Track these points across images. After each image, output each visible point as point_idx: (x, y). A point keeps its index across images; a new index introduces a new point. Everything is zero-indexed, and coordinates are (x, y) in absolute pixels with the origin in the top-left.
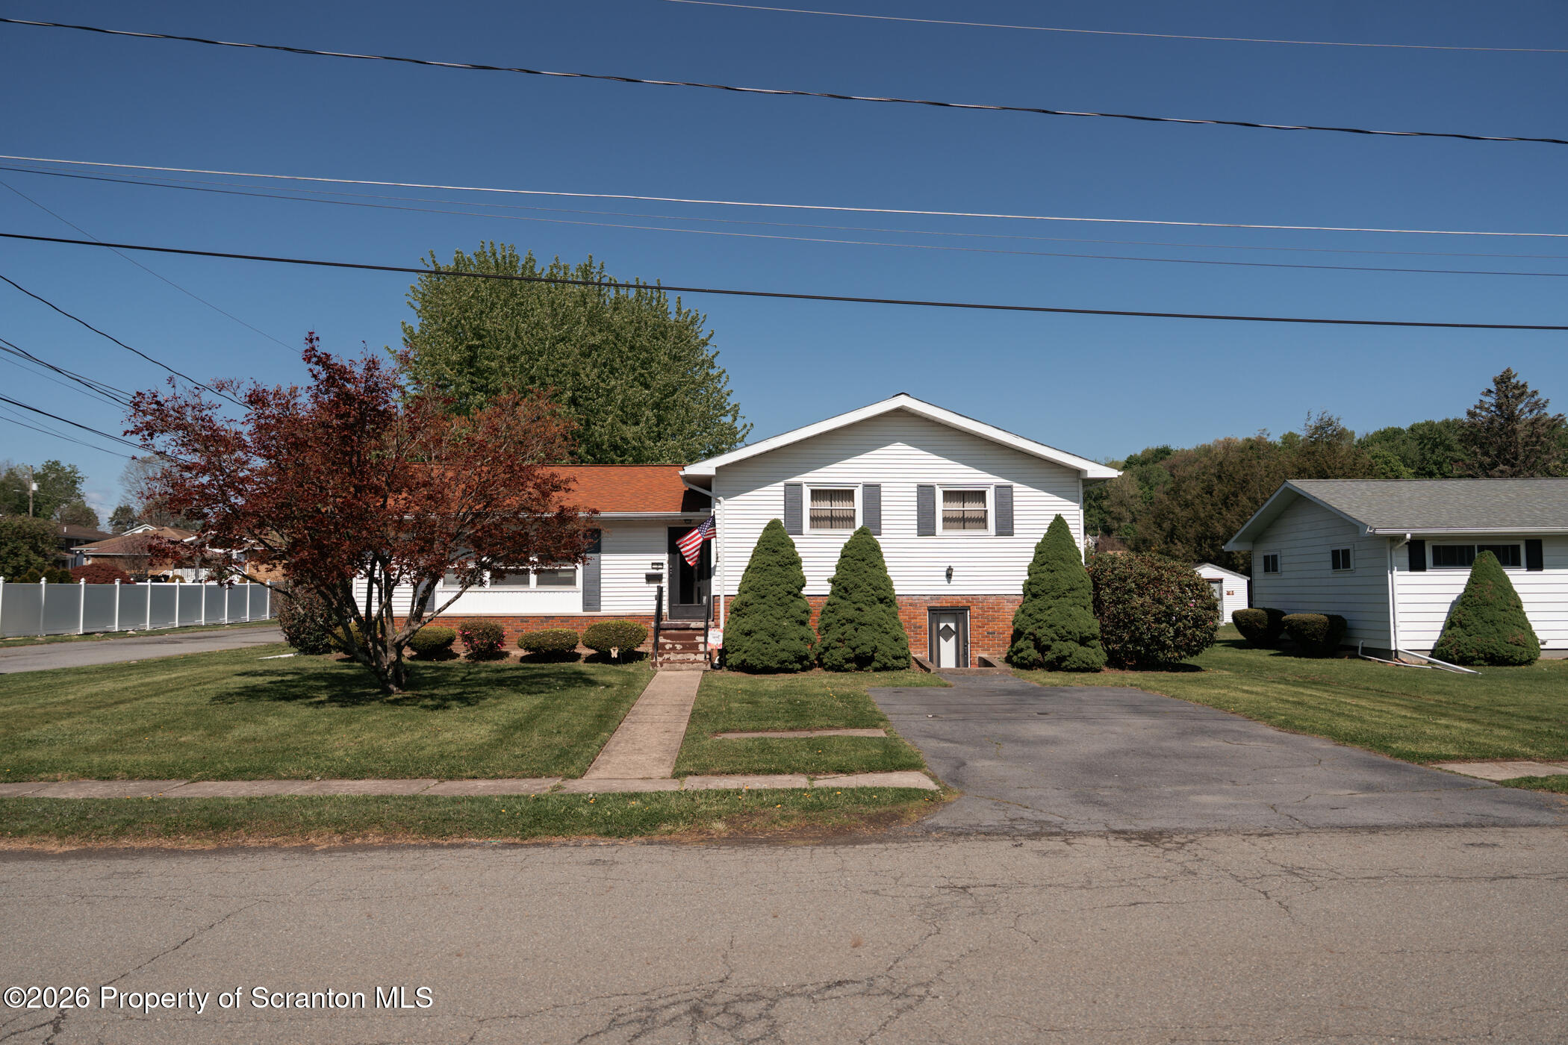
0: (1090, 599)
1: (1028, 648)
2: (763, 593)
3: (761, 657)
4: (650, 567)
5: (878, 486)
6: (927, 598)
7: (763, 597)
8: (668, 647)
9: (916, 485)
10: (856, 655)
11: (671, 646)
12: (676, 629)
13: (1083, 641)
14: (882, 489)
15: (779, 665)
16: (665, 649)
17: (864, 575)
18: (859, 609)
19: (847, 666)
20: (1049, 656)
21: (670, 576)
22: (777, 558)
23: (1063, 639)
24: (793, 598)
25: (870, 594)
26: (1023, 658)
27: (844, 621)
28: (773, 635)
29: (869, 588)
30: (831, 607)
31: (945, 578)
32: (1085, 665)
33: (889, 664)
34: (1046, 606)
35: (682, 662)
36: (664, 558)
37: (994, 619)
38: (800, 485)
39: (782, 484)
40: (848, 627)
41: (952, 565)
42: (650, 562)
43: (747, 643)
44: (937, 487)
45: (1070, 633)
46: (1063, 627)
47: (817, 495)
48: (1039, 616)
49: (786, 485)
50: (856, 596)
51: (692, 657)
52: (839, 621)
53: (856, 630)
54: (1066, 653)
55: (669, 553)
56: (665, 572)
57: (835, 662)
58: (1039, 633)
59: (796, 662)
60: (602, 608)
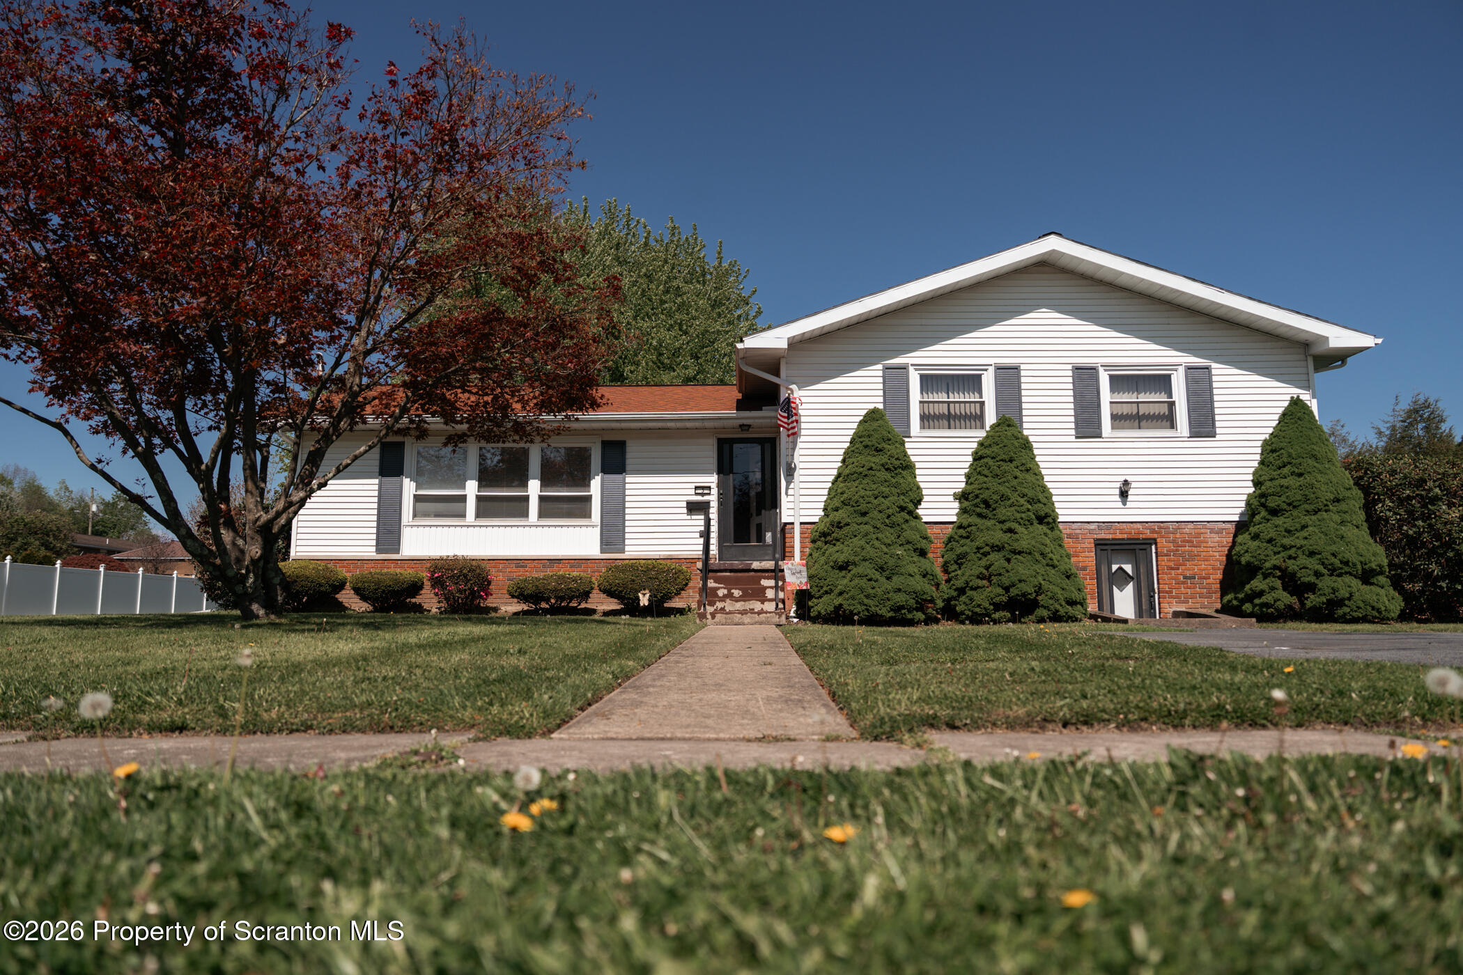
0: (1362, 516)
1: (1273, 589)
2: (863, 507)
3: (866, 601)
4: (693, 492)
5: (1016, 369)
6: (1093, 526)
7: (864, 514)
8: (721, 593)
9: (1070, 367)
10: (1010, 599)
11: (725, 592)
12: (731, 571)
13: (1367, 577)
14: (1023, 373)
15: (891, 614)
16: (717, 595)
17: (1015, 482)
18: (1011, 531)
19: (996, 616)
20: (1312, 600)
21: (720, 504)
22: (883, 459)
23: (1333, 571)
24: (907, 517)
25: (1023, 509)
26: (1267, 605)
27: (987, 549)
28: (882, 568)
29: (1022, 501)
30: (962, 530)
31: (1117, 498)
32: (1375, 613)
33: (1062, 612)
34: (1298, 526)
35: (743, 612)
36: (712, 480)
37: (1192, 557)
38: (904, 368)
39: (880, 367)
40: (994, 556)
41: (1129, 479)
42: (693, 486)
43: (843, 581)
44: (1101, 370)
45: (1346, 563)
46: (1333, 555)
47: (929, 382)
48: (1286, 541)
49: (886, 368)
50: (1003, 512)
51: (757, 606)
52: (978, 548)
53: (1008, 560)
54: (1343, 593)
55: (718, 473)
56: (713, 498)
57: (978, 610)
58: (1292, 566)
59: (917, 610)
60: (627, 548)
